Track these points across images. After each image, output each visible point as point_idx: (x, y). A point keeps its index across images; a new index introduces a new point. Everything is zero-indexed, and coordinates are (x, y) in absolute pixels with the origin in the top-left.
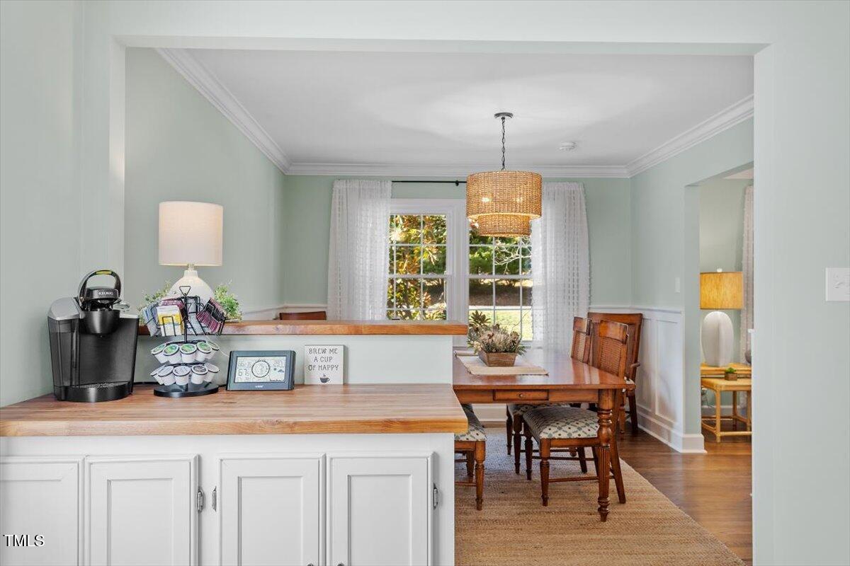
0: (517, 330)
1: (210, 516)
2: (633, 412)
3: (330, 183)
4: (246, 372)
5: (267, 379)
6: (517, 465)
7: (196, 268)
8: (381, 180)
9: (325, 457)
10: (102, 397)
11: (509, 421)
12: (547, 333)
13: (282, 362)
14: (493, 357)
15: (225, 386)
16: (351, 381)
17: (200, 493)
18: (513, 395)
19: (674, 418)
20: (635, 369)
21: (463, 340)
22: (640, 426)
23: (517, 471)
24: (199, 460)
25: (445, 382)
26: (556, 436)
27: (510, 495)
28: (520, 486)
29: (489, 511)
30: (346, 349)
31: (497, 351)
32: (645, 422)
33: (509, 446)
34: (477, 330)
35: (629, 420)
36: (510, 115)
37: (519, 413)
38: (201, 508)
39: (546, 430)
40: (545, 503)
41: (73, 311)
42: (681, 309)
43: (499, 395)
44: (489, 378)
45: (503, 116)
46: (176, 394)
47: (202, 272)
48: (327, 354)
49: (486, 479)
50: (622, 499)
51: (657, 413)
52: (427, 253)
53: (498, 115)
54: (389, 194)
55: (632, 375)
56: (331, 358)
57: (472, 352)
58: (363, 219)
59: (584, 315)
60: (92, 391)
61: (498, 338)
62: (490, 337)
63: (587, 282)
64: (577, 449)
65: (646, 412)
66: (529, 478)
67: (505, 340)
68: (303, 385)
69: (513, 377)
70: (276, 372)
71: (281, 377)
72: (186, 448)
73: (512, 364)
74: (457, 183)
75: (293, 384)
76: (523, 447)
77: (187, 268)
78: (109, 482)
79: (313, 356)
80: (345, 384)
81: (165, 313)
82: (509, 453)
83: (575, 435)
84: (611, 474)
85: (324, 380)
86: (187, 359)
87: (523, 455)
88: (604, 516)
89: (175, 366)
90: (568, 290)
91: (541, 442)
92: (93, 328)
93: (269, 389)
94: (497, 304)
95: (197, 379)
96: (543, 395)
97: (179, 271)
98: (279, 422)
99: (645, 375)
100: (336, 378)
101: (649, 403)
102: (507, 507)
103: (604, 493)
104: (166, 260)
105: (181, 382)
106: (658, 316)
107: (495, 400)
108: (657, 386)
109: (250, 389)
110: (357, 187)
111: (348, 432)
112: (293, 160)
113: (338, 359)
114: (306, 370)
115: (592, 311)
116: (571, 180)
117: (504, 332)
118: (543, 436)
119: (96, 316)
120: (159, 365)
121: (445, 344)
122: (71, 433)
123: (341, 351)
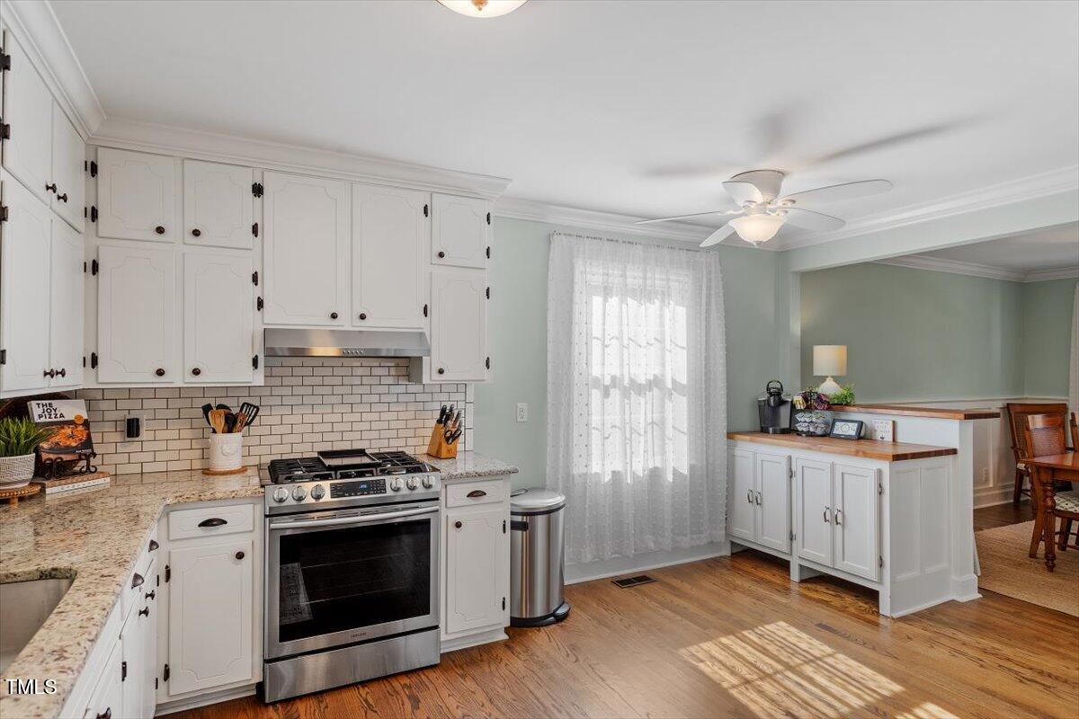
4: (839, 429)
5: (847, 434)
7: (832, 377)
9: (833, 464)
10: (775, 432)
13: (855, 426)
15: (829, 435)
17: (791, 472)
24: (790, 457)
41: (764, 397)
47: (836, 379)
48: (884, 424)
56: (884, 427)
60: (771, 429)
68: (865, 438)
70: (852, 430)
71: (854, 433)
72: (786, 452)
75: (860, 437)
77: (827, 377)
79: (877, 425)
80: (893, 441)
85: (881, 438)
89: (804, 423)
92: (770, 404)
93: (848, 438)
97: (823, 379)
100: (888, 437)
104: (816, 373)
109: (838, 437)
113: (889, 427)
114: (868, 430)
119: (773, 399)
120: (799, 422)
122: (751, 441)
123: (891, 423)
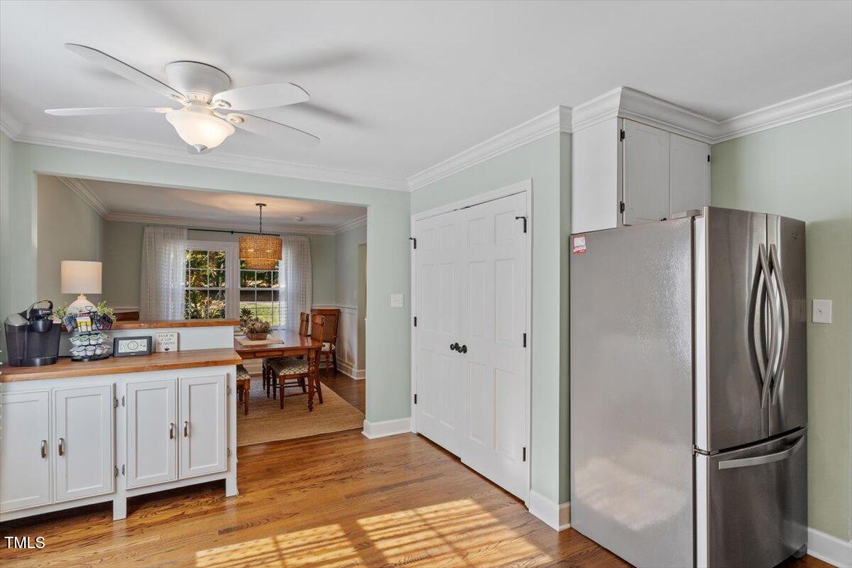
0: (269, 320)
1: (121, 409)
2: (334, 362)
3: (143, 227)
4: (124, 347)
5: (137, 350)
6: (268, 393)
7: (85, 295)
8: (181, 228)
9: (178, 379)
10: (44, 363)
11: (264, 371)
12: (287, 321)
13: (145, 341)
14: (254, 336)
16: (182, 349)
17: (116, 401)
18: (264, 354)
19: (353, 363)
20: (335, 338)
21: (238, 328)
22: (338, 369)
23: (268, 396)
24: (115, 385)
25: (230, 347)
26: (288, 373)
27: (263, 407)
28: (270, 402)
29: (252, 415)
30: (179, 335)
31: (257, 332)
32: (341, 367)
33: (264, 385)
34: (245, 321)
35: (332, 366)
36: (264, 205)
37: (269, 365)
38: (116, 406)
39: (283, 371)
40: (282, 408)
42: (356, 307)
43: (257, 355)
44: (252, 346)
45: (261, 205)
46: (86, 360)
47: (89, 297)
48: (169, 337)
49: (250, 402)
50: (321, 402)
51: (346, 361)
52: (210, 269)
53: (257, 205)
54: (186, 237)
55: (333, 341)
56: (170, 339)
57: (242, 333)
58: (167, 252)
59: (308, 312)
60: (38, 361)
61: (258, 325)
62: (253, 325)
63: (310, 292)
64: (301, 379)
65: (341, 361)
66: (275, 398)
67: (261, 327)
68: (155, 353)
69: (265, 345)
70: (142, 346)
71: (145, 349)
72: (109, 380)
73: (265, 339)
74: (232, 232)
75: (152, 351)
76: (271, 383)
77: (79, 295)
78: (66, 398)
79: (161, 338)
80: (178, 351)
81: (81, 321)
82: (264, 388)
83: (298, 372)
84: (315, 390)
85: (167, 350)
86: (93, 342)
87: (271, 388)
88: (311, 409)
89: (86, 346)
90: (300, 296)
91: (280, 377)
92: (38, 329)
93: (139, 355)
94: (258, 300)
95: (98, 352)
96: (281, 353)
97: (74, 297)
98: (156, 366)
99: (341, 342)
100: (173, 348)
101: (343, 357)
102: (262, 412)
103: (311, 399)
104: (67, 290)
105: (90, 354)
106: (347, 310)
107: (255, 357)
108: (346, 347)
109: (129, 355)
110: (162, 231)
111: (186, 368)
112: (112, 211)
113: (175, 339)
114: (157, 344)
115: (314, 308)
116: (302, 235)
117: (261, 322)
118: (281, 374)
119: (40, 324)
120: (75, 346)
121: (230, 330)
123: (176, 335)
